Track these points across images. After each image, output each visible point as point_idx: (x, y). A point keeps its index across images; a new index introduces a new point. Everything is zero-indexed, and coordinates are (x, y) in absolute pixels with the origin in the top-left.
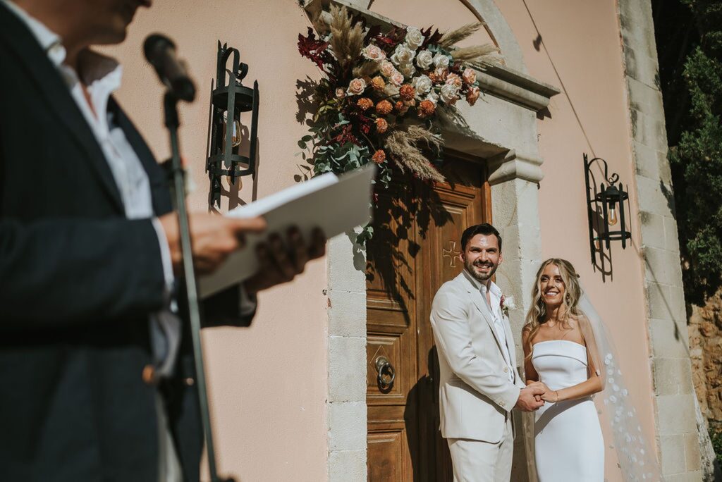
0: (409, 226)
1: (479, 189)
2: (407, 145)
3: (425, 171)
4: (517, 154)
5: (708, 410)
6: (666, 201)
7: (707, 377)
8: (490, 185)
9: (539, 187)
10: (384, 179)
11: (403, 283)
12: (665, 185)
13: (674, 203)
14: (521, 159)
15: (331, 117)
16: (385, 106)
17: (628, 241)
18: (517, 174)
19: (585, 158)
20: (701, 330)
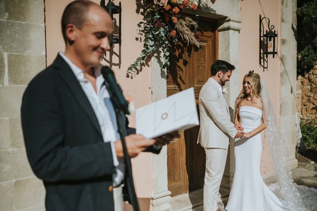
0: (183, 53)
1: (214, 33)
2: (185, 26)
4: (231, 19)
5: (301, 115)
6: (293, 33)
7: (302, 102)
8: (218, 32)
9: (239, 32)
10: (174, 40)
11: (180, 78)
12: (293, 26)
13: (297, 34)
14: (232, 21)
15: (153, 14)
16: (176, 10)
18: (230, 28)
19: (260, 16)
20: (302, 82)
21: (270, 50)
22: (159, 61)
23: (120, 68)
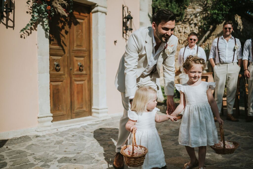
0: (65, 25)
1: (89, 15)
2: (58, 4)
3: (63, 13)
4: (99, 5)
6: (149, 19)
8: (92, 13)
9: (106, 14)
10: (52, 13)
11: (63, 42)
12: (149, 14)
17: (132, 31)
18: (99, 11)
19: (123, 6)
23: (13, 29)
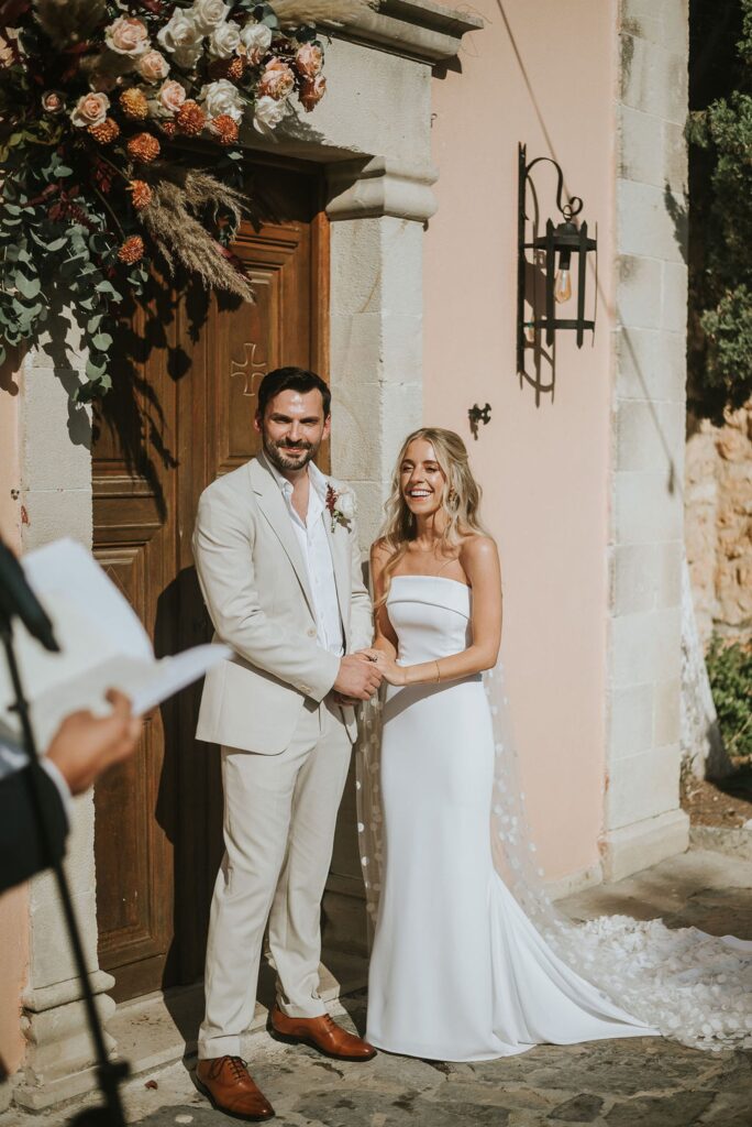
0: (169, 319)
1: (307, 226)
2: (182, 212)
3: (216, 272)
4: (388, 166)
5: (714, 602)
6: (672, 227)
7: (720, 540)
8: (329, 220)
9: (426, 228)
10: (134, 274)
11: (156, 439)
12: (673, 193)
13: (686, 229)
14: (395, 176)
15: (36, 156)
16: (146, 146)
17: (587, 333)
18: (386, 209)
19: (522, 152)
20: (719, 446)
21: (565, 310)
22: (64, 370)
